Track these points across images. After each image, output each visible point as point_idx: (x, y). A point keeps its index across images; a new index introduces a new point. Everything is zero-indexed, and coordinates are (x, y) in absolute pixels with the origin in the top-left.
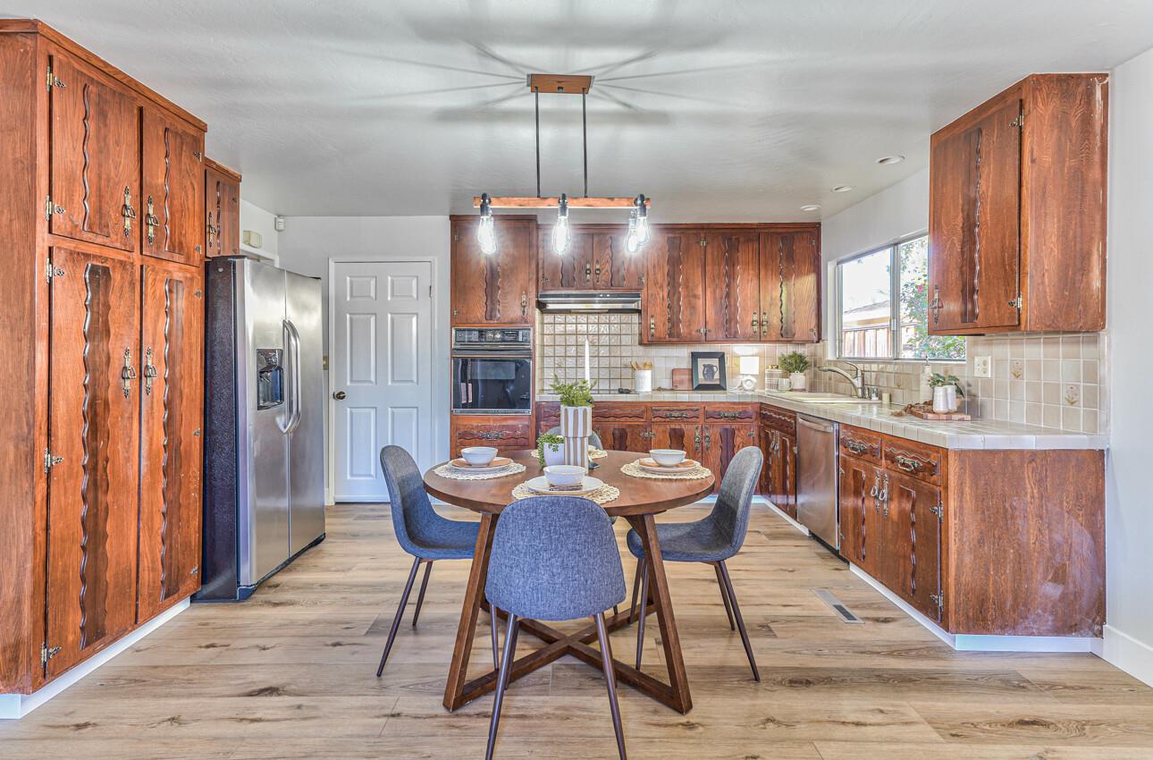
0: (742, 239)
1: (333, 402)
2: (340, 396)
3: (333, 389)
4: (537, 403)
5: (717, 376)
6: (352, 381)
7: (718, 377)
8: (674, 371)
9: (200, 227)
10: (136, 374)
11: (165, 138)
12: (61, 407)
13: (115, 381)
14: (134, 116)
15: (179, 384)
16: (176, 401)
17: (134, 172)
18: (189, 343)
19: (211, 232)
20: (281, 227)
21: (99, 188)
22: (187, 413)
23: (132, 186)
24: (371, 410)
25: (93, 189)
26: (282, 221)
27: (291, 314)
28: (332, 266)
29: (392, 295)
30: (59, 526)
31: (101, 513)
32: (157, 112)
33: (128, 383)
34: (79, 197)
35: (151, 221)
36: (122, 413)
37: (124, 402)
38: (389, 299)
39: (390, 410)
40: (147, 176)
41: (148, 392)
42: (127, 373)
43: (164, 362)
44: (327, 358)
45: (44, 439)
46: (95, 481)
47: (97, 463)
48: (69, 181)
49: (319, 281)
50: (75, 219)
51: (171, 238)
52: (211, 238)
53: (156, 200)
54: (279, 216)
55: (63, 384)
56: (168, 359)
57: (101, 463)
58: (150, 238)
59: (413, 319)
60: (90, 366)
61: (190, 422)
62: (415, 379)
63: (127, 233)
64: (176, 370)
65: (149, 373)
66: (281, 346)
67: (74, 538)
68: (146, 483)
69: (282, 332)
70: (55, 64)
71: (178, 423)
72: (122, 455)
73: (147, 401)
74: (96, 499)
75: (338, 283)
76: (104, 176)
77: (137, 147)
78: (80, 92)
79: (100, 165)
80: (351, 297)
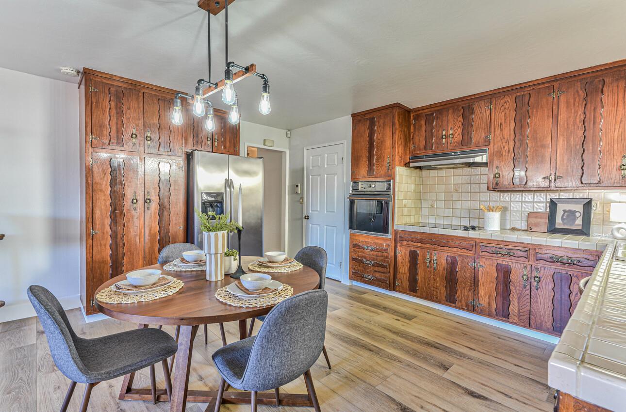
0: (607, 80)
1: (305, 220)
2: (307, 218)
3: (305, 214)
4: (395, 230)
5: (579, 221)
6: (312, 210)
7: (581, 223)
8: (530, 215)
9: (182, 139)
10: (141, 202)
11: (158, 103)
12: (97, 213)
13: (127, 204)
14: (139, 97)
15: (167, 207)
16: (166, 213)
17: (139, 119)
18: (175, 189)
19: (215, 141)
20: (289, 136)
21: (117, 128)
22: (174, 219)
23: (137, 125)
24: (317, 226)
25: (114, 128)
26: (289, 132)
27: (233, 176)
28: (305, 152)
29: (327, 165)
30: (97, 257)
31: (121, 256)
32: (153, 93)
33: (135, 205)
34: (106, 132)
35: (148, 139)
36: (132, 217)
37: (133, 212)
38: (326, 166)
39: (325, 227)
40: (146, 120)
41: (148, 209)
42: (135, 201)
43: (158, 197)
44: (302, 198)
45: (90, 224)
46: (116, 242)
47: (117, 235)
48: (101, 127)
49: (261, 159)
50: (104, 141)
51: (162, 145)
52: (216, 143)
53: (153, 129)
54: (289, 130)
55: (99, 204)
56: (161, 196)
57: (119, 236)
58: (149, 146)
59: (336, 177)
60: (113, 197)
61: (176, 223)
62: (335, 211)
63: (134, 144)
64: (166, 200)
65: (148, 201)
66: (223, 191)
67: (105, 263)
68: (148, 246)
69: (224, 185)
70: (93, 82)
71: (167, 223)
72: (133, 233)
73: (148, 213)
74: (117, 248)
75: (308, 160)
76: (120, 123)
77: (142, 109)
78: (107, 91)
79: (117, 119)
80: (312, 167)
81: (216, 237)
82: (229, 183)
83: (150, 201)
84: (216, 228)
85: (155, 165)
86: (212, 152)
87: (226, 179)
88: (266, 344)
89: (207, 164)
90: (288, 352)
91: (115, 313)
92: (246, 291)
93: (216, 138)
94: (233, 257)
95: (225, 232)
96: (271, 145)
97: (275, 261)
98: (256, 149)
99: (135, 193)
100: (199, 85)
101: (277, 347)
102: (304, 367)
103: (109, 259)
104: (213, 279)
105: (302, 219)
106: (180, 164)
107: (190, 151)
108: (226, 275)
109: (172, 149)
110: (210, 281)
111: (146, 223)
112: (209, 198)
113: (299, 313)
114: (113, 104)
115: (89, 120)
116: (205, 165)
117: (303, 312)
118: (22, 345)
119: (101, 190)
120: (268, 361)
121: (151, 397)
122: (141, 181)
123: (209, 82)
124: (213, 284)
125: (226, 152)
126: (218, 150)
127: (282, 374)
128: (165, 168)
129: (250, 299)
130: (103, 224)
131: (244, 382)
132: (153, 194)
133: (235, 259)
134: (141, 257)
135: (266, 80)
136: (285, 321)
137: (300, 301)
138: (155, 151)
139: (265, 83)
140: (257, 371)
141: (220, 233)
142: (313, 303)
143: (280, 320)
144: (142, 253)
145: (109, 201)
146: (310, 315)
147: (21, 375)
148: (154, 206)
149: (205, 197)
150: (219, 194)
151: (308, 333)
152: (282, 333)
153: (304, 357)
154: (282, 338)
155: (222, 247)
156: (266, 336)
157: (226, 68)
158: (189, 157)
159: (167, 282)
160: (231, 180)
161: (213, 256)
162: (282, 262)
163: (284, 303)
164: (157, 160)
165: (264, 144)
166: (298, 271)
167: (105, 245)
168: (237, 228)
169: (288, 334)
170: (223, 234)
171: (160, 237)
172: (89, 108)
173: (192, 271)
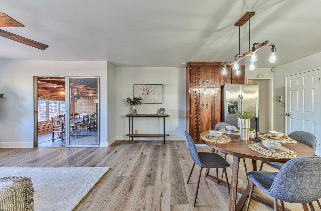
1: (286, 117)
2: (288, 115)
3: (286, 113)
6: (292, 111)
9: (219, 80)
10: (205, 105)
11: (211, 68)
12: (192, 109)
13: (201, 106)
14: (204, 67)
15: (214, 108)
16: (213, 110)
17: (204, 76)
18: (217, 101)
19: (233, 79)
20: (273, 70)
21: (198, 80)
22: (216, 112)
23: (204, 78)
24: (297, 120)
25: (197, 80)
26: (273, 69)
27: (242, 94)
28: (286, 78)
29: (305, 83)
30: (192, 124)
31: (198, 125)
32: (209, 65)
33: (203, 107)
34: (195, 82)
35: (207, 82)
36: (202, 111)
37: (202, 109)
38: (303, 85)
39: (304, 121)
40: (207, 75)
41: (207, 108)
42: (203, 105)
43: (210, 104)
44: (284, 104)
45: (190, 113)
46: (197, 120)
47: (197, 117)
48: (193, 80)
49: (258, 85)
50: (194, 85)
51: (212, 84)
52: (233, 80)
53: (209, 78)
54: (273, 68)
55: (192, 106)
56: (211, 103)
57: (198, 118)
58: (207, 85)
59: (313, 91)
60: (196, 104)
61: (217, 114)
62: (313, 111)
63: (203, 85)
64: (213, 105)
65: (207, 105)
66: (238, 101)
67: (194, 127)
68: (207, 122)
69: (238, 98)
70: (191, 66)
71: (214, 114)
72: (202, 117)
73: (207, 110)
74: (197, 122)
75: (288, 82)
76: (198, 78)
77: (205, 71)
78: (195, 68)
79: (198, 77)
80: (292, 86)
81: (245, 121)
82: (241, 97)
83: (208, 105)
84: (245, 117)
85: (210, 92)
86: (231, 84)
87: (239, 96)
88: (285, 177)
89: (230, 90)
90: (300, 186)
91: (210, 145)
92: (265, 148)
93: (233, 78)
94: (252, 131)
95: (249, 119)
96: (261, 77)
97: (276, 136)
98: (252, 80)
99: (203, 102)
100: (236, 57)
101: (293, 181)
102: (311, 199)
103: (195, 125)
104: (244, 139)
105: (284, 115)
106: (219, 90)
107: (223, 85)
108: (250, 139)
109: (216, 85)
110: (242, 140)
111: (207, 113)
112: (232, 104)
113: (309, 167)
114: (196, 72)
115: (190, 78)
116: (229, 90)
117: (311, 167)
118: (174, 148)
119: (193, 102)
120: (286, 186)
121: (217, 181)
122: (205, 98)
123: (240, 55)
124: (244, 142)
125: (238, 83)
126: (234, 83)
127: (296, 197)
128: (213, 92)
129: (269, 152)
130: (193, 113)
131: (271, 191)
132: (209, 103)
133: (253, 132)
134: (205, 126)
135: (273, 46)
136: (299, 169)
137: (310, 161)
138: (209, 86)
139: (273, 48)
140: (279, 189)
141: (247, 120)
142: (319, 164)
143: (295, 168)
144: (205, 125)
145: (195, 105)
146: (317, 170)
147: (176, 158)
148: (209, 107)
149: (230, 104)
150: (236, 103)
151: (314, 181)
152: (296, 175)
153: (311, 193)
154: (296, 177)
155: (248, 126)
156: (285, 173)
157: (253, 47)
158: (222, 88)
159: (224, 137)
160: (241, 96)
161: (243, 129)
162: (281, 138)
163: (298, 159)
164: (210, 90)
165: (258, 77)
166: (294, 144)
167: (194, 121)
168: (255, 118)
169: (300, 177)
170: (249, 120)
171: (211, 119)
172: (190, 75)
173: (231, 134)
